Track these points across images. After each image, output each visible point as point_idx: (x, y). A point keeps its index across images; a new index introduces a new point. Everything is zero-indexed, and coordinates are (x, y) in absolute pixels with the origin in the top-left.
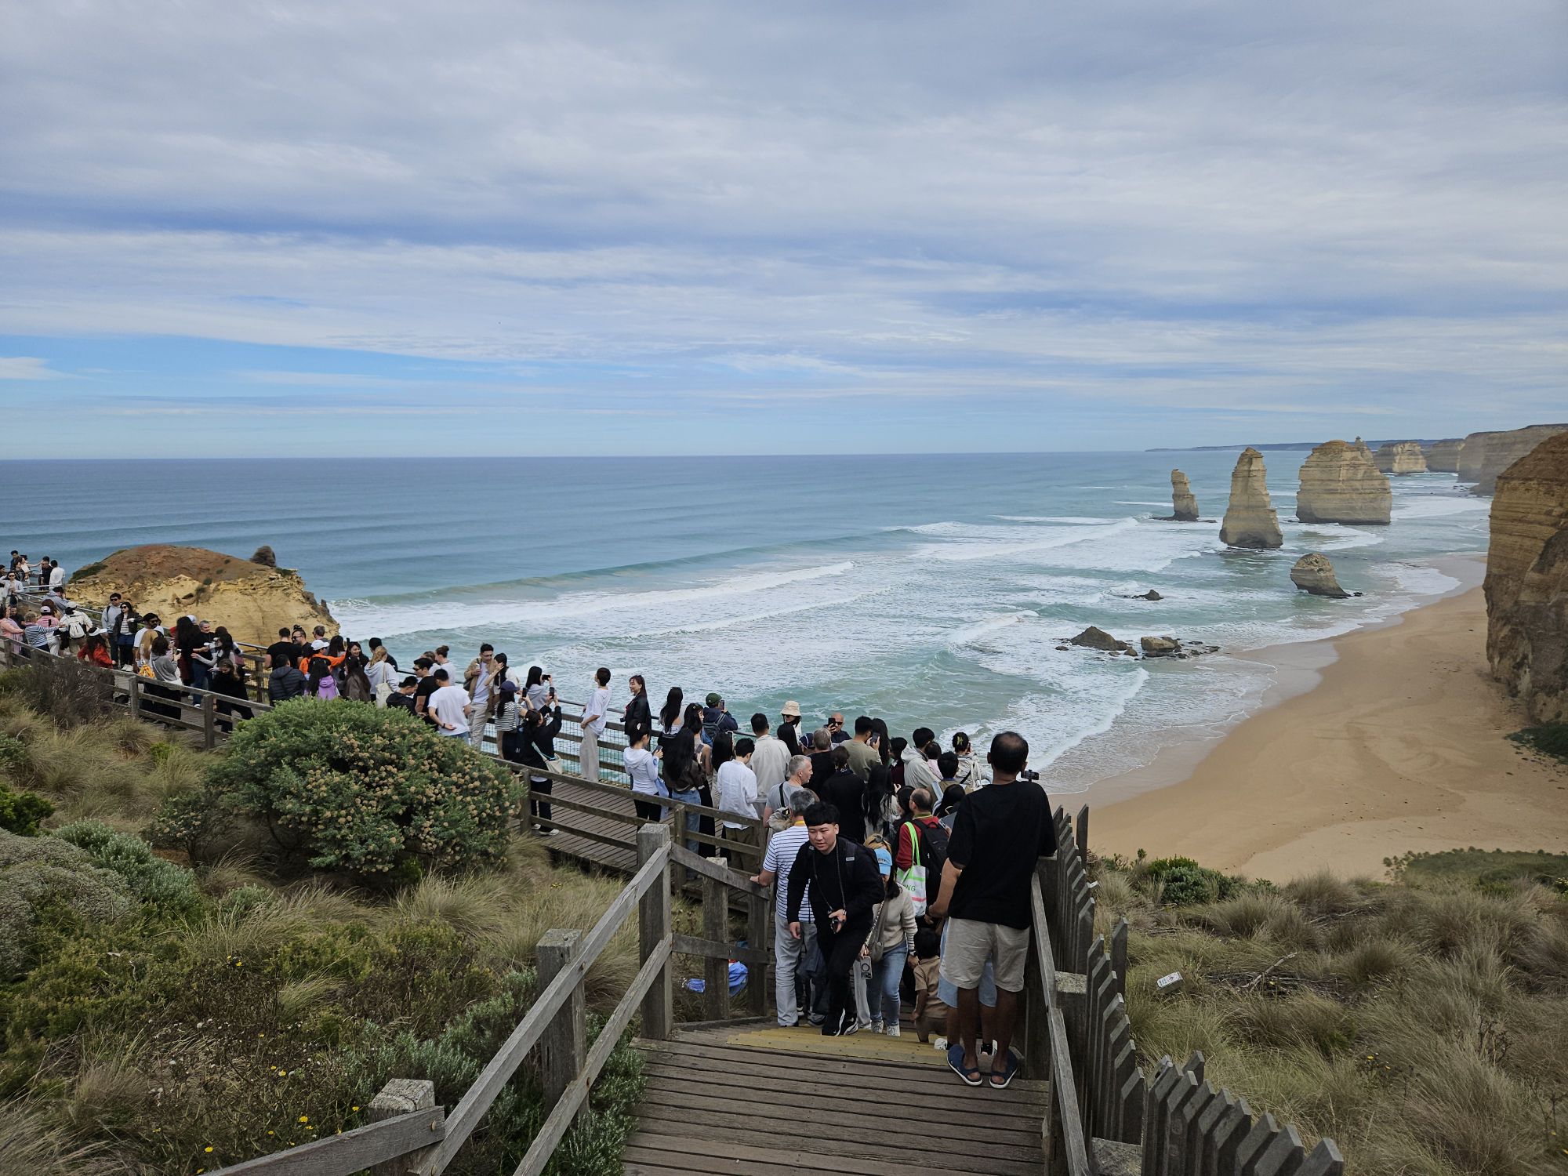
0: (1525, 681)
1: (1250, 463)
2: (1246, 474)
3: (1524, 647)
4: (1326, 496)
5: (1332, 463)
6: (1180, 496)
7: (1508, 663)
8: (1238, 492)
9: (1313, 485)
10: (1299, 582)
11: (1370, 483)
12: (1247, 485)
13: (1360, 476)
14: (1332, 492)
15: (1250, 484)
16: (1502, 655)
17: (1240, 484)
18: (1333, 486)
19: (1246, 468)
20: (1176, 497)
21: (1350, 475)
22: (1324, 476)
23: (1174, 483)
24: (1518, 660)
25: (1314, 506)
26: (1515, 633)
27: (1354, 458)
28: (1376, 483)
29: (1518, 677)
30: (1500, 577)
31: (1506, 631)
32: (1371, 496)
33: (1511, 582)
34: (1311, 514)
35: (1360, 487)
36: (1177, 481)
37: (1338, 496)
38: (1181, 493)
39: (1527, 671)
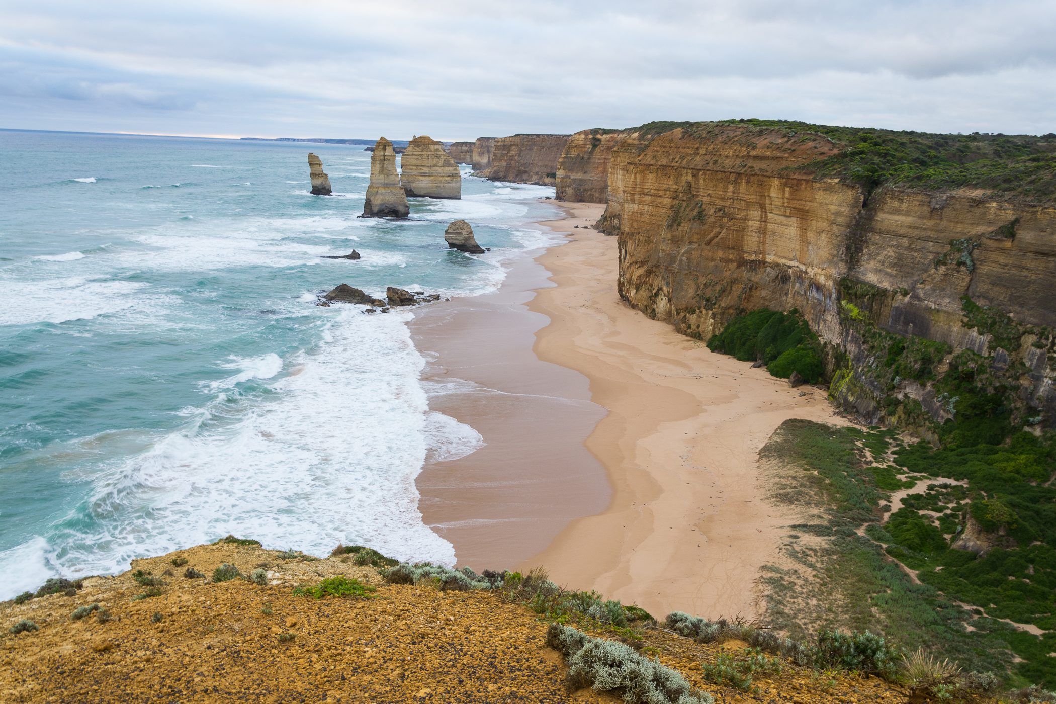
0: (662, 304)
1: (384, 149)
2: (382, 158)
3: (657, 282)
4: (421, 178)
5: (423, 153)
6: (316, 175)
7: (644, 294)
8: (377, 172)
9: (411, 169)
10: (450, 241)
11: (446, 168)
12: (383, 166)
13: (441, 162)
14: (424, 175)
15: (385, 166)
16: (637, 288)
17: (378, 167)
18: (426, 170)
19: (382, 153)
20: (313, 175)
21: (434, 163)
22: (418, 163)
23: (311, 164)
24: (654, 291)
25: (413, 185)
26: (649, 272)
27: (437, 150)
28: (450, 168)
29: (654, 302)
30: (632, 234)
31: (641, 271)
32: (449, 178)
33: (641, 238)
34: (411, 190)
35: (441, 172)
36: (314, 162)
37: (427, 178)
38: (317, 173)
39: (664, 298)
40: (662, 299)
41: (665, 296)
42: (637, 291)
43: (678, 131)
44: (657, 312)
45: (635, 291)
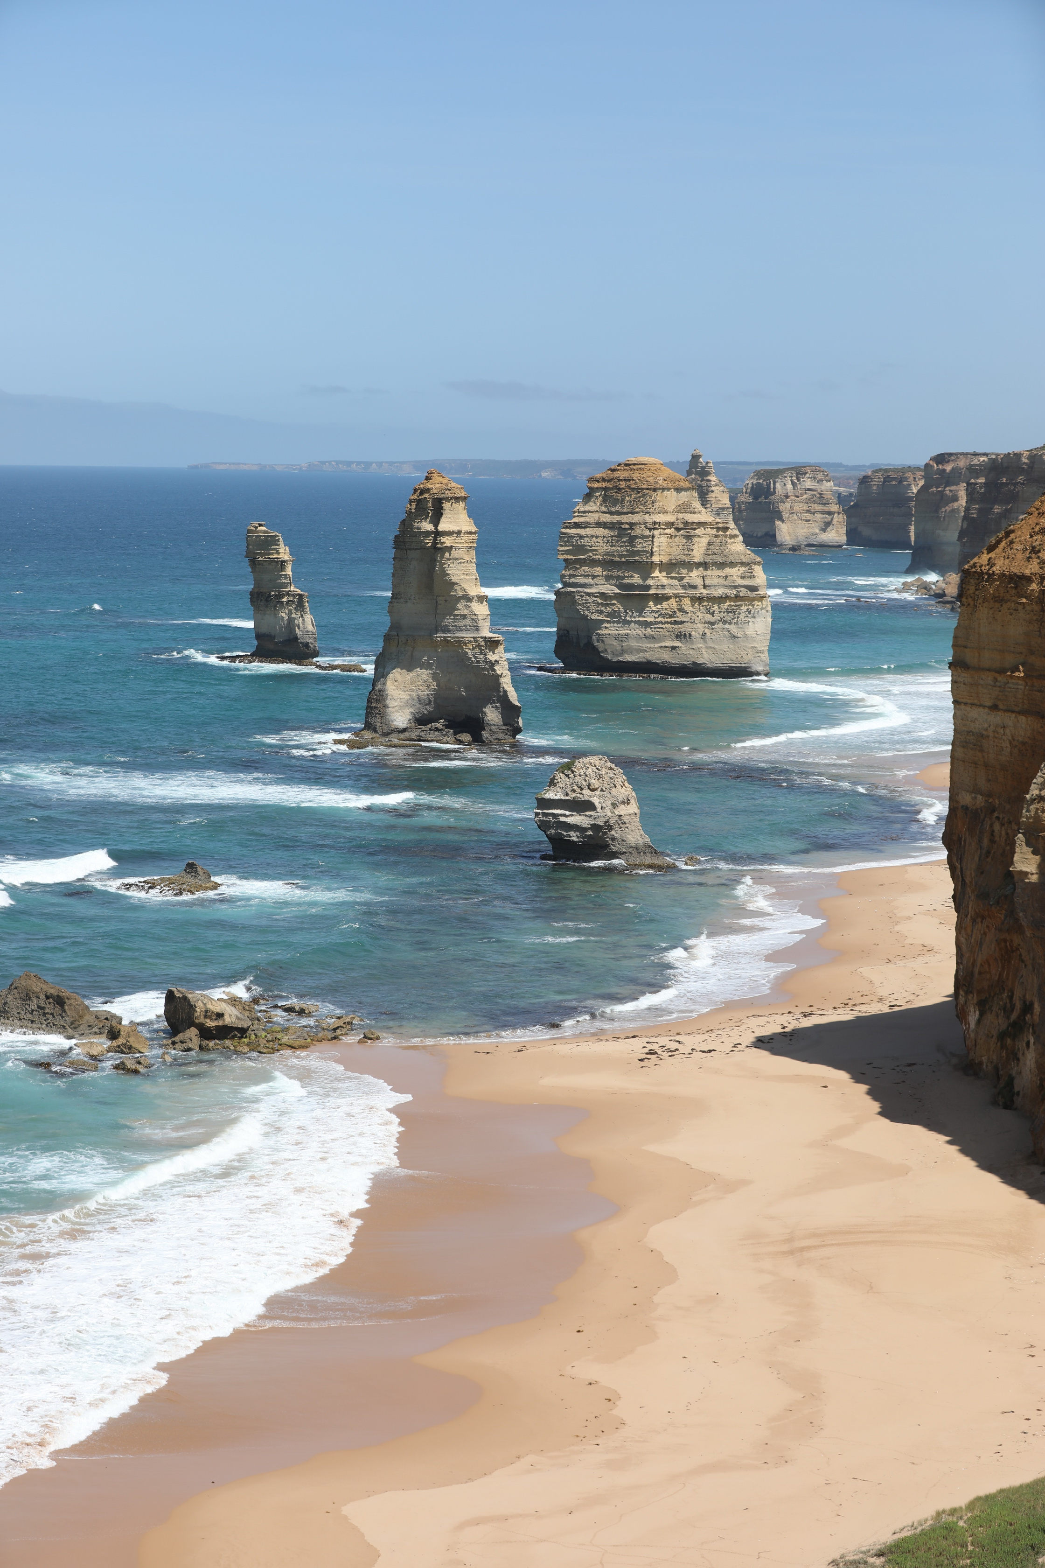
1: (438, 511)
5: (635, 518)
6: (268, 598)
8: (412, 590)
9: (592, 575)
10: (552, 832)
11: (716, 571)
12: (430, 572)
13: (697, 553)
15: (438, 568)
17: (415, 567)
18: (639, 576)
19: (427, 526)
20: (260, 598)
21: (674, 551)
23: (252, 565)
27: (684, 508)
28: (734, 572)
32: (725, 605)
35: (699, 582)
36: (263, 555)
37: (651, 604)
38: (274, 589)
39: (1032, 1041)
40: (1028, 1043)
41: (1034, 1033)
42: (981, 1015)
44: (1016, 1089)
45: (977, 1013)
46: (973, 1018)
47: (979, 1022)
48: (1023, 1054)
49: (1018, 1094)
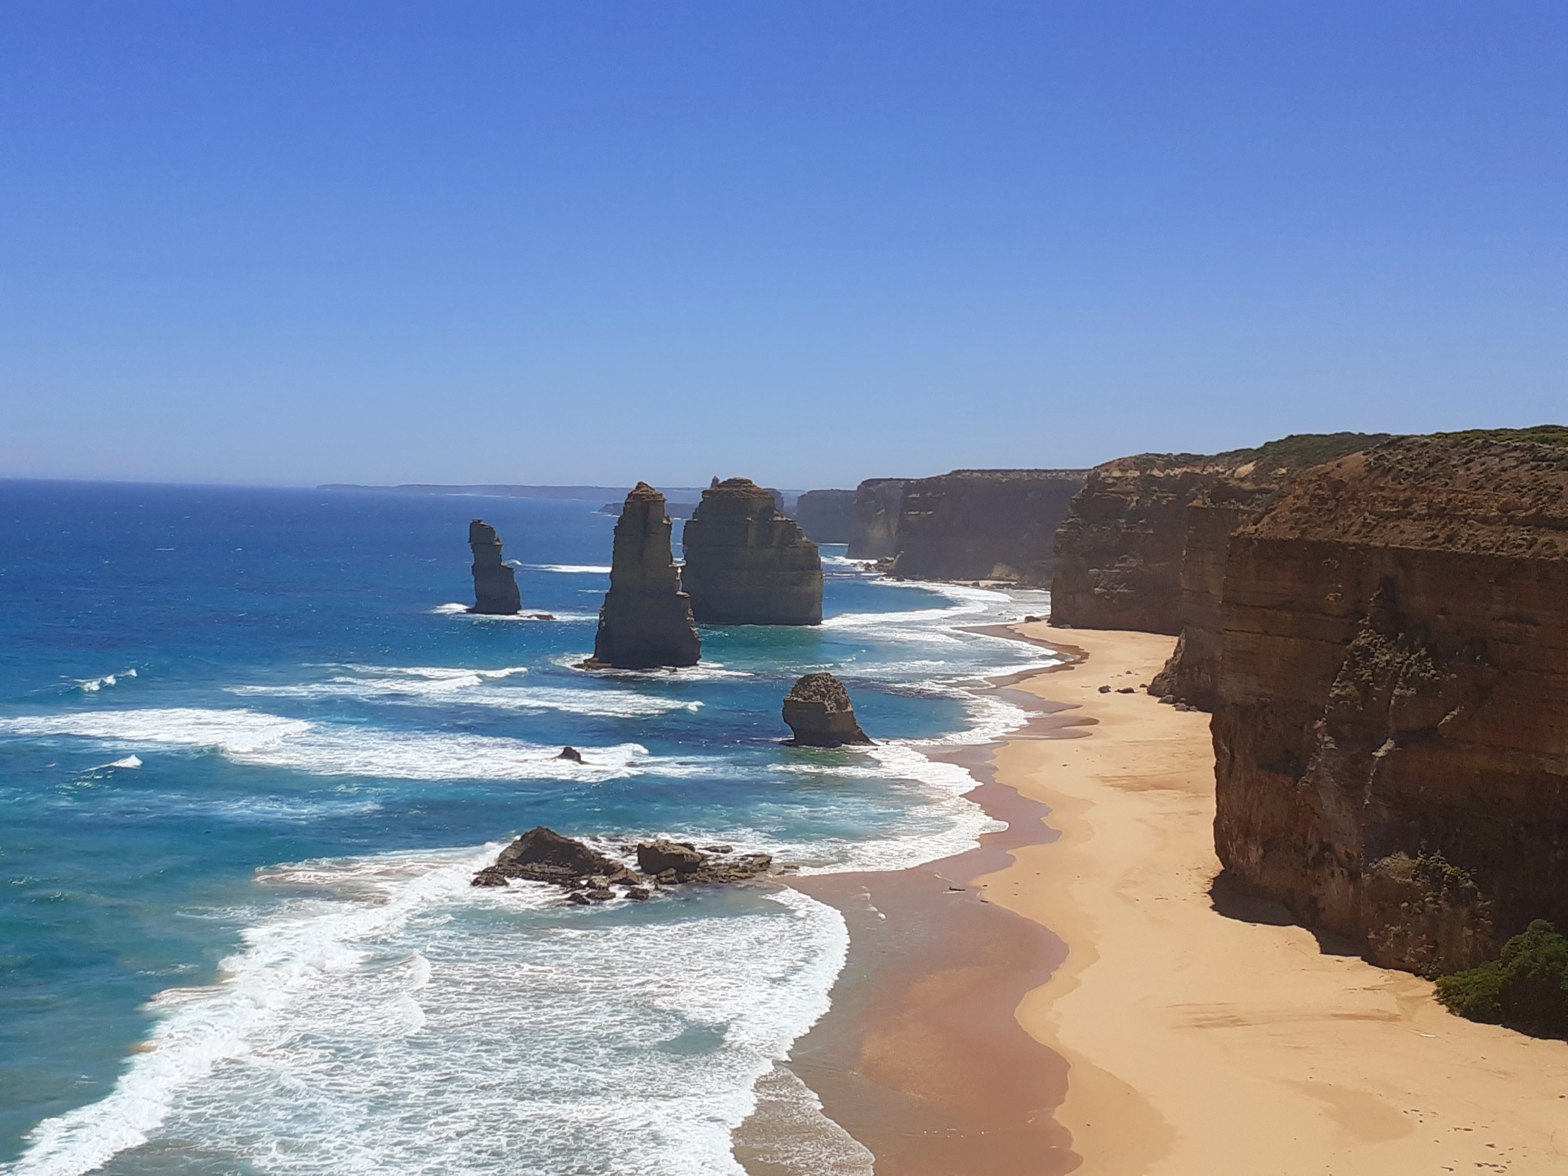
1: (645, 510)
2: (641, 529)
3: (1318, 830)
4: (729, 574)
5: (734, 518)
6: (486, 570)
10: (796, 724)
11: (789, 552)
14: (736, 567)
17: (629, 549)
18: (738, 555)
19: (639, 519)
20: (480, 569)
21: (761, 538)
22: (723, 539)
23: (475, 546)
32: (794, 573)
35: (776, 559)
36: (482, 540)
37: (744, 574)
38: (488, 564)
39: (1338, 871)
40: (1333, 874)
41: (1340, 865)
43: (1356, 459)
44: (1320, 906)
45: (1261, 852)
46: (1255, 854)
47: (1263, 857)
48: (1325, 881)
49: (1324, 909)
